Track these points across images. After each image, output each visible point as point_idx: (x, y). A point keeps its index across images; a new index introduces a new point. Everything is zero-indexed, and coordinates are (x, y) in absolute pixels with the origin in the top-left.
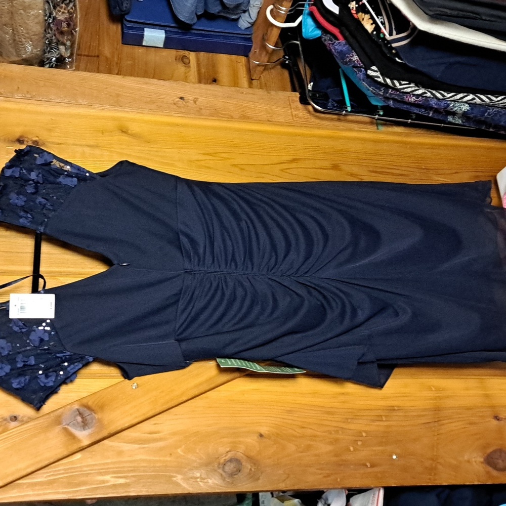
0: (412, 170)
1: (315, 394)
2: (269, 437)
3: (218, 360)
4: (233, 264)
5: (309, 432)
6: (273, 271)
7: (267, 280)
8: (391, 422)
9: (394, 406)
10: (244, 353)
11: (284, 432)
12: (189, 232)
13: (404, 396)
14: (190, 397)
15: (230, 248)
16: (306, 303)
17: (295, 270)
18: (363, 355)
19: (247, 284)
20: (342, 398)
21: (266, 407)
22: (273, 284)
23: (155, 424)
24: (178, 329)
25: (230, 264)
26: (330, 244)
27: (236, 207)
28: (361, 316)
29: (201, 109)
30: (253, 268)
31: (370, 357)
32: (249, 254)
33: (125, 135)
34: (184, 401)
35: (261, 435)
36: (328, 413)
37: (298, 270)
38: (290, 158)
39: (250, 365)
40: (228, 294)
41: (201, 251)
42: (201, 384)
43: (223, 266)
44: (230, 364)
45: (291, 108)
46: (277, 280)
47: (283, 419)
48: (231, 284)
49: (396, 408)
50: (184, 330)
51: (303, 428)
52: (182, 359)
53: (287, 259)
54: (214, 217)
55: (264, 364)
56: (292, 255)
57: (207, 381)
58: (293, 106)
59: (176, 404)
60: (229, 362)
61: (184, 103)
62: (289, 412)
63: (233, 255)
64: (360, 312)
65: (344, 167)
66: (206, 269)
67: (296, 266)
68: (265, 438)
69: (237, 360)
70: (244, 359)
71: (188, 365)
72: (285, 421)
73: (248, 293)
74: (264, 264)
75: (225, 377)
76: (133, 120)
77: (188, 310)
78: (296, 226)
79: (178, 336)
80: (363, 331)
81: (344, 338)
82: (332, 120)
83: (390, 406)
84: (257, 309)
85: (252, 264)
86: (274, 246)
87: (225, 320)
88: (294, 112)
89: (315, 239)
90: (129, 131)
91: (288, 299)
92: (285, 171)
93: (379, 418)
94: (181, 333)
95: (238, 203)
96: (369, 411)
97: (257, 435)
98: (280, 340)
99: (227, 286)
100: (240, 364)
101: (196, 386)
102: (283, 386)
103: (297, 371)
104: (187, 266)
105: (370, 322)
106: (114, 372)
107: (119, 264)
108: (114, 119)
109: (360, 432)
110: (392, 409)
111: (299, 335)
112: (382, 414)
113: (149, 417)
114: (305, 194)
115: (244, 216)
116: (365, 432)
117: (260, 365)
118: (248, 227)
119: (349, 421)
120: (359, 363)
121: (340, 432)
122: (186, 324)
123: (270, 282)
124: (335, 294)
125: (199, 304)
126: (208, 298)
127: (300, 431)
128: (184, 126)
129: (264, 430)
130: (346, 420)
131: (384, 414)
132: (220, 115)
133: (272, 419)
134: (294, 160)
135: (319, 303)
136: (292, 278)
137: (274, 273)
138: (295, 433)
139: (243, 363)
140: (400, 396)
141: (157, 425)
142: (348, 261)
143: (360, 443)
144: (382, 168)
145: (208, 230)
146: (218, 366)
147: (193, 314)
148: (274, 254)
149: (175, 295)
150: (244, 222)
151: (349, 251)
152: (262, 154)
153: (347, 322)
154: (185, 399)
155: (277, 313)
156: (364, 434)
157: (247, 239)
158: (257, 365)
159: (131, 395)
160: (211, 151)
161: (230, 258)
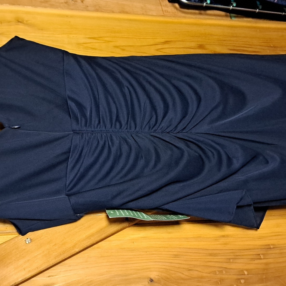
0: (263, 48)
1: (198, 238)
2: (159, 282)
3: (107, 211)
4: (118, 124)
5: (195, 274)
6: (154, 129)
7: (149, 136)
8: (269, 260)
9: (269, 245)
10: (131, 203)
11: (173, 276)
12: (77, 98)
13: (278, 235)
14: (82, 249)
15: (114, 110)
16: (186, 155)
17: (174, 127)
18: (241, 199)
19: (131, 141)
20: (223, 240)
21: (154, 253)
22: (155, 140)
23: (49, 276)
24: (69, 185)
25: (115, 124)
26: (203, 103)
27: (119, 76)
28: (236, 164)
29: (88, 6)
30: (136, 128)
31: (248, 200)
32: (132, 115)
33: (22, 24)
34: (76, 252)
35: (152, 280)
36: (211, 255)
37: (176, 127)
38: (163, 40)
39: (138, 215)
40: (114, 150)
41: (88, 114)
42: (92, 235)
43: (108, 125)
44: (118, 214)
45: (161, 5)
46: (158, 136)
47: (171, 263)
48: (117, 142)
49: (272, 247)
50: (75, 186)
51: (190, 270)
52: (72, 212)
53: (166, 118)
54: (98, 83)
55: (151, 213)
56: (171, 114)
57: (98, 232)
58: (163, 4)
59: (69, 255)
60: (117, 213)
61: (73, 2)
62: (176, 256)
63: (117, 116)
64: (235, 161)
65: (207, 47)
66: (93, 129)
67: (174, 123)
68: (156, 282)
69: (125, 211)
70: (132, 210)
71: (79, 218)
72: (173, 265)
73: (133, 148)
74: (145, 123)
75: (115, 227)
76: (28, 13)
77: (78, 167)
78: (172, 89)
79: (69, 191)
80: (239, 177)
81: (223, 185)
82: (195, 14)
83: (266, 245)
84: (141, 163)
85: (135, 125)
86: (154, 108)
87: (112, 174)
88: (164, 9)
89: (189, 101)
90: (25, 22)
91: (169, 152)
92: (160, 50)
93: (258, 257)
94: (72, 189)
95: (120, 72)
96: (249, 251)
97: (148, 280)
98: (164, 189)
99: (113, 143)
100: (127, 214)
101: (88, 237)
102: (169, 233)
103: (181, 217)
104: (75, 127)
105: (244, 169)
106: (10, 228)
107: (10, 127)
108: (11, 12)
109: (242, 271)
110: (268, 248)
111: (181, 184)
112: (259, 253)
113: (42, 270)
114: (178, 63)
115: (125, 83)
116: (247, 270)
117: (146, 214)
118: (130, 92)
119: (231, 260)
120: (238, 207)
121: (224, 272)
122: (76, 179)
123: (152, 138)
124: (212, 146)
125: (88, 161)
126: (96, 155)
127: (187, 273)
128: (72, 16)
129: (153, 275)
130: (228, 261)
131: (262, 252)
132: (103, 11)
133: (160, 264)
134: (166, 42)
135: (197, 155)
136: (172, 134)
137: (155, 130)
138: (183, 276)
139: (131, 213)
140: (273, 236)
141: (51, 278)
142: (220, 118)
143: (242, 281)
144: (239, 47)
145: (94, 94)
146: (108, 216)
147: (82, 170)
148: (154, 113)
149: (65, 153)
150: (126, 88)
151: (220, 108)
152: (139, 37)
153: (224, 170)
154: (77, 250)
155: (159, 166)
156: (246, 273)
157: (129, 102)
158: (144, 214)
159: (25, 249)
160: (96, 36)
161: (114, 118)
